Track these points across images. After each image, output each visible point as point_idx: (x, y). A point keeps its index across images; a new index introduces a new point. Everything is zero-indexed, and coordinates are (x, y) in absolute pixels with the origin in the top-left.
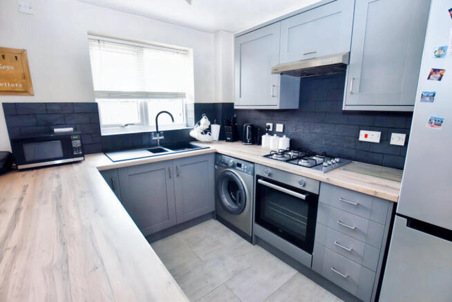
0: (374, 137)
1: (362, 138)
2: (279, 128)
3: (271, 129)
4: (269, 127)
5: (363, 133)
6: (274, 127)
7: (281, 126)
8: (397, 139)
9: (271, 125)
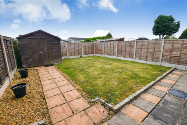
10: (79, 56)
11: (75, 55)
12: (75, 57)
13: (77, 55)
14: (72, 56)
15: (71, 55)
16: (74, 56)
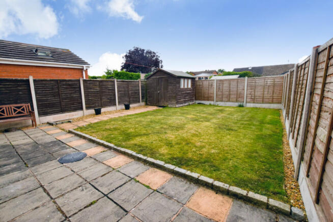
11: (229, 101)
12: (229, 104)
13: (232, 102)
15: (222, 101)
16: (227, 101)
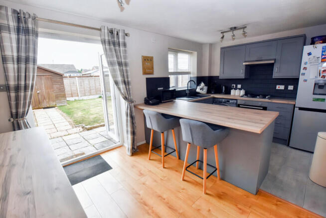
0: (282, 87)
1: (277, 88)
2: (239, 86)
3: (235, 87)
4: (233, 86)
5: (277, 86)
6: (236, 86)
7: (240, 85)
8: (291, 88)
9: (235, 85)
10: (98, 96)
11: (91, 95)
12: (91, 97)
13: (94, 95)
14: (87, 97)
15: (85, 95)
16: (89, 95)
